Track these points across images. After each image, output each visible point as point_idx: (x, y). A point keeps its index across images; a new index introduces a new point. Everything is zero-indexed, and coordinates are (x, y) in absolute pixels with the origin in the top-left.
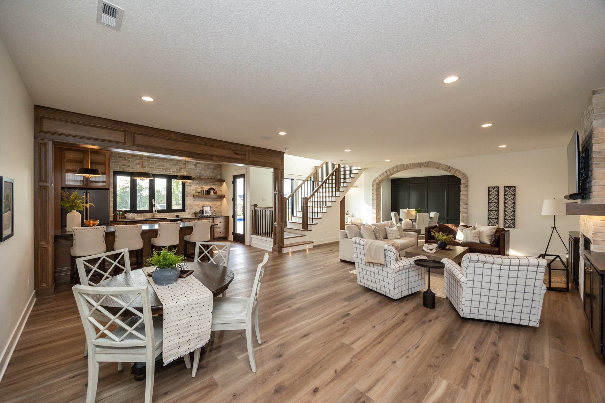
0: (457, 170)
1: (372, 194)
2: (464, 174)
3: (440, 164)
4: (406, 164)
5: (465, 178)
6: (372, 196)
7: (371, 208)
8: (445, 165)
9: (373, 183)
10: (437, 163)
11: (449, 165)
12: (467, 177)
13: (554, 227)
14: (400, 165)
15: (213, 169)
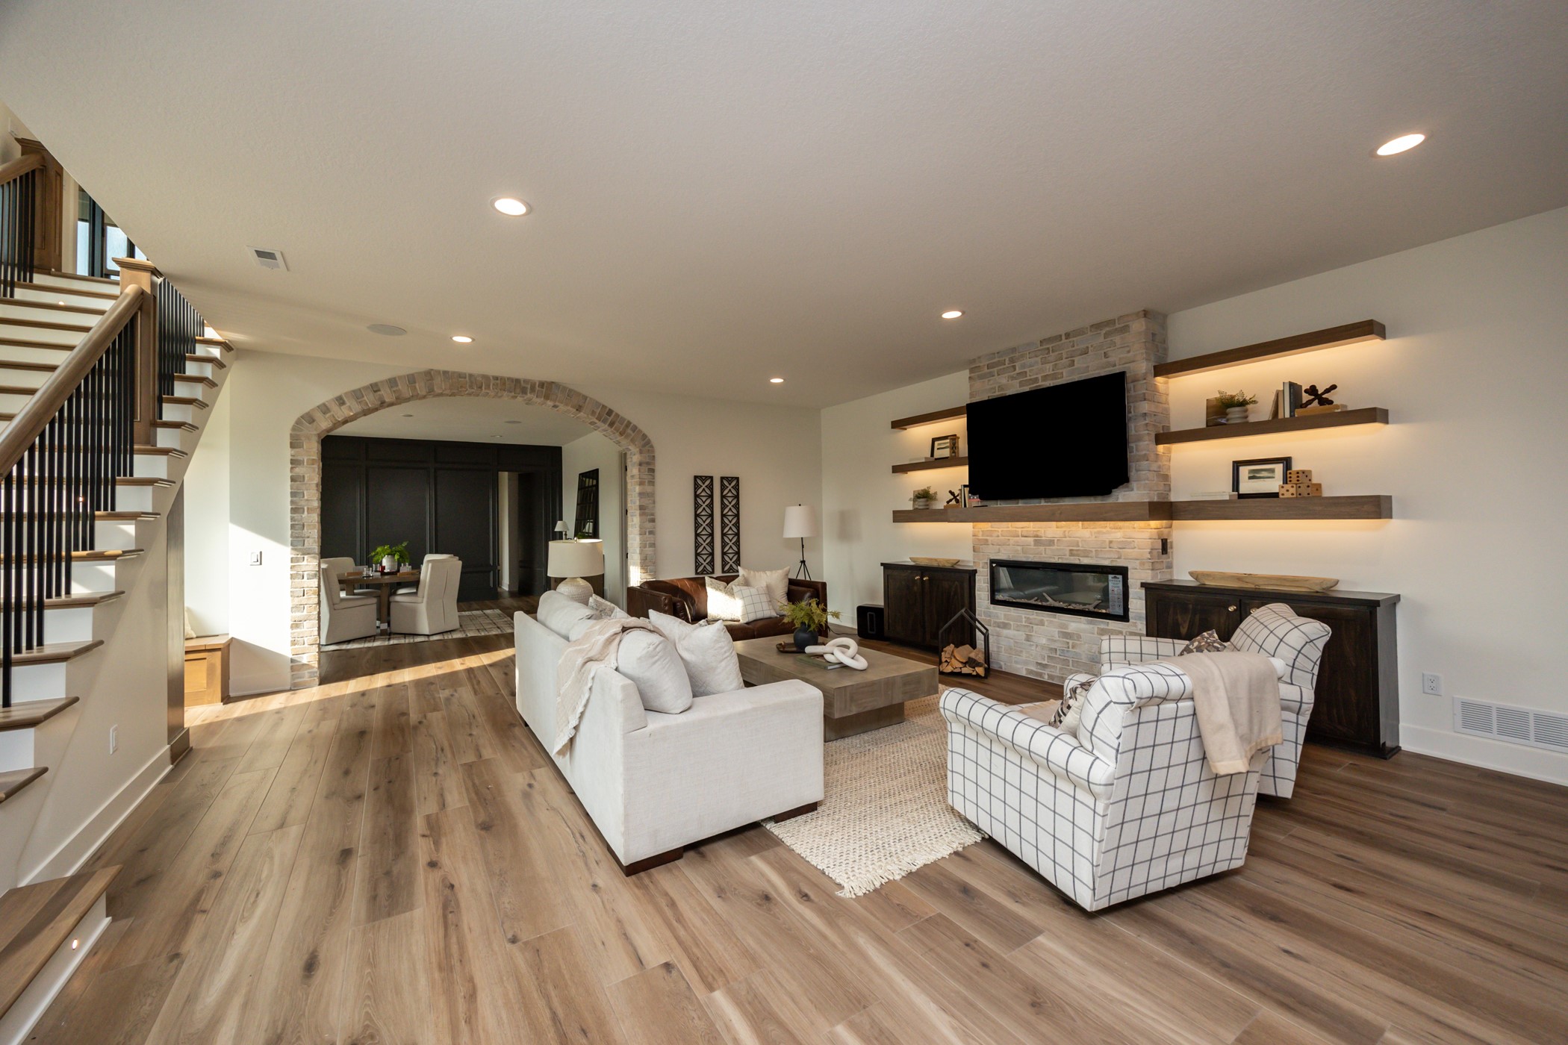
0: (629, 423)
1: (293, 479)
2: (644, 436)
3: (585, 398)
4: (471, 375)
5: (647, 448)
6: (293, 494)
8: (598, 404)
9: (294, 429)
10: (579, 394)
11: (610, 405)
12: (652, 447)
13: (803, 562)
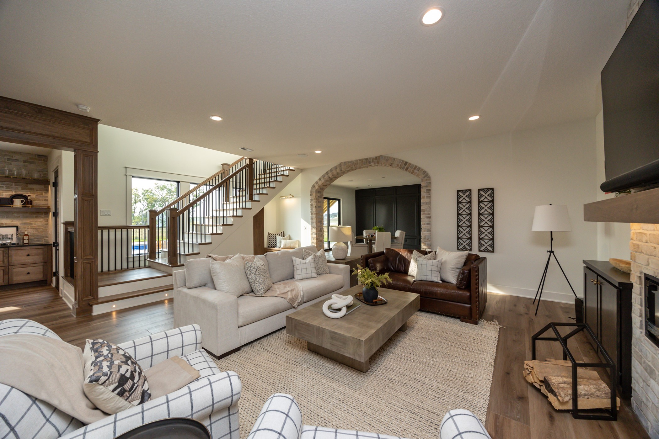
0: (416, 167)
1: (311, 205)
2: (425, 172)
3: (394, 159)
4: (352, 161)
5: (426, 178)
6: (311, 209)
7: (309, 226)
8: (400, 160)
9: (311, 190)
10: (391, 158)
11: (406, 160)
12: (429, 177)
13: (552, 252)
14: (345, 162)
15: (24, 162)
